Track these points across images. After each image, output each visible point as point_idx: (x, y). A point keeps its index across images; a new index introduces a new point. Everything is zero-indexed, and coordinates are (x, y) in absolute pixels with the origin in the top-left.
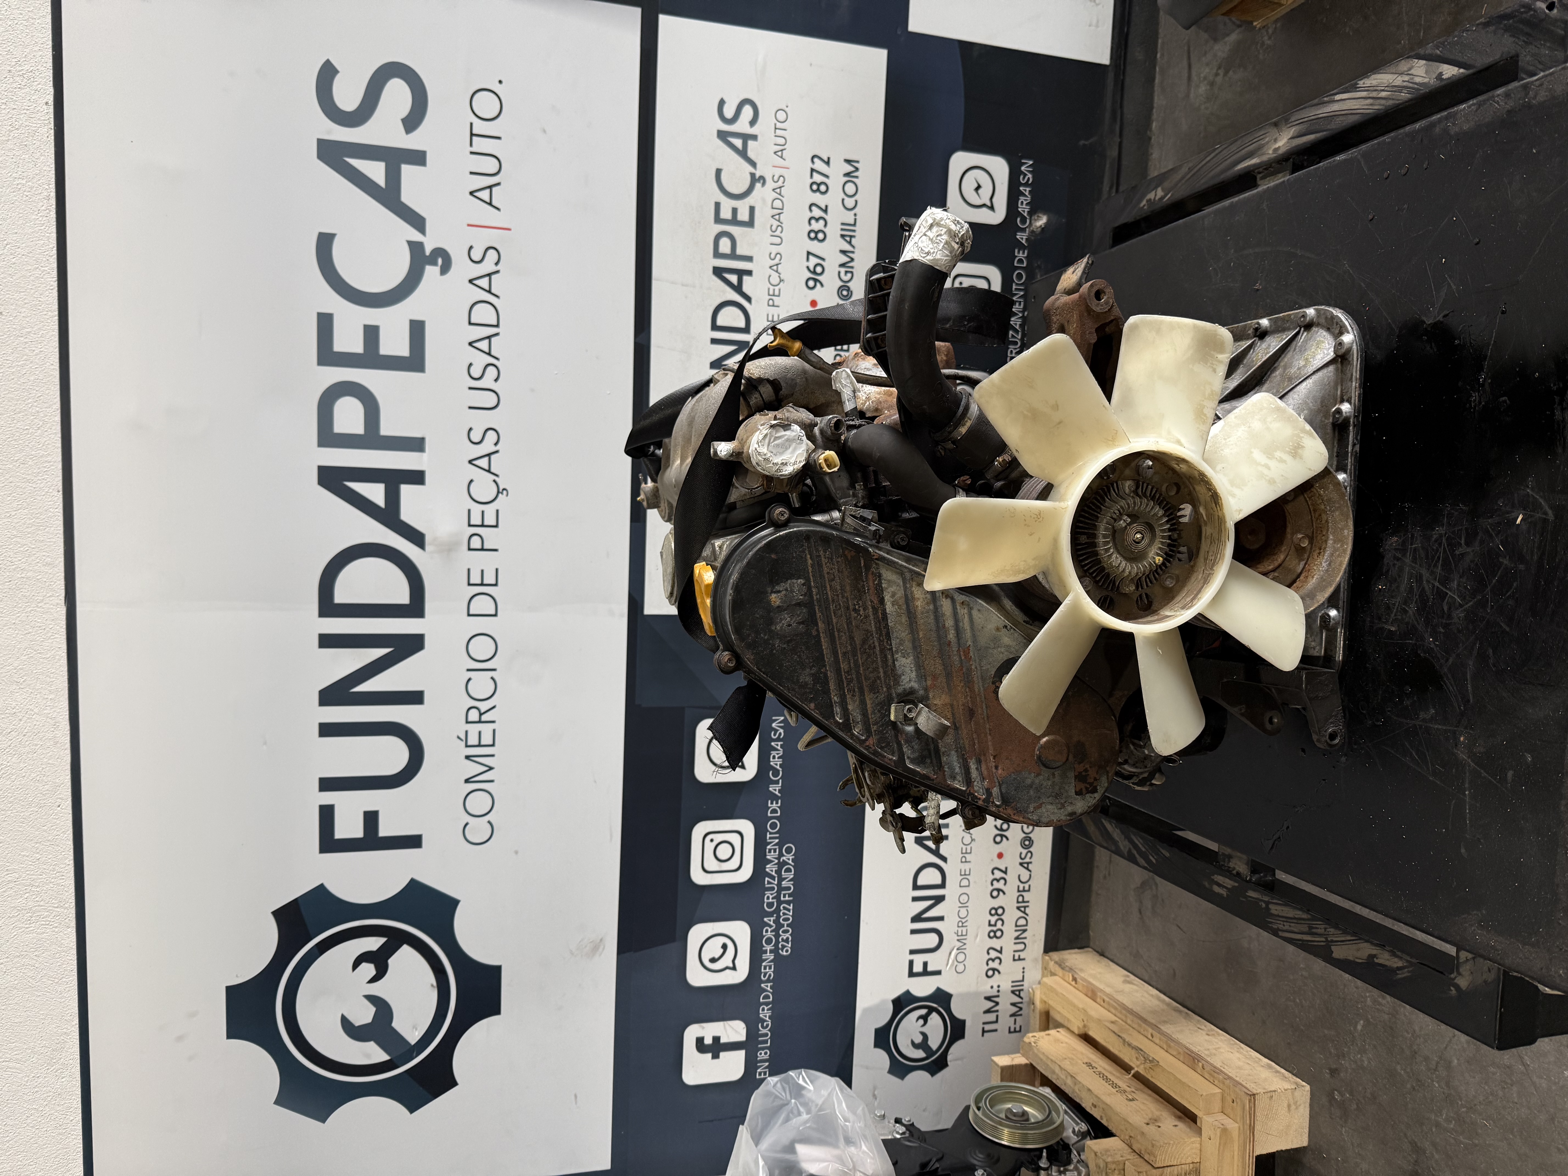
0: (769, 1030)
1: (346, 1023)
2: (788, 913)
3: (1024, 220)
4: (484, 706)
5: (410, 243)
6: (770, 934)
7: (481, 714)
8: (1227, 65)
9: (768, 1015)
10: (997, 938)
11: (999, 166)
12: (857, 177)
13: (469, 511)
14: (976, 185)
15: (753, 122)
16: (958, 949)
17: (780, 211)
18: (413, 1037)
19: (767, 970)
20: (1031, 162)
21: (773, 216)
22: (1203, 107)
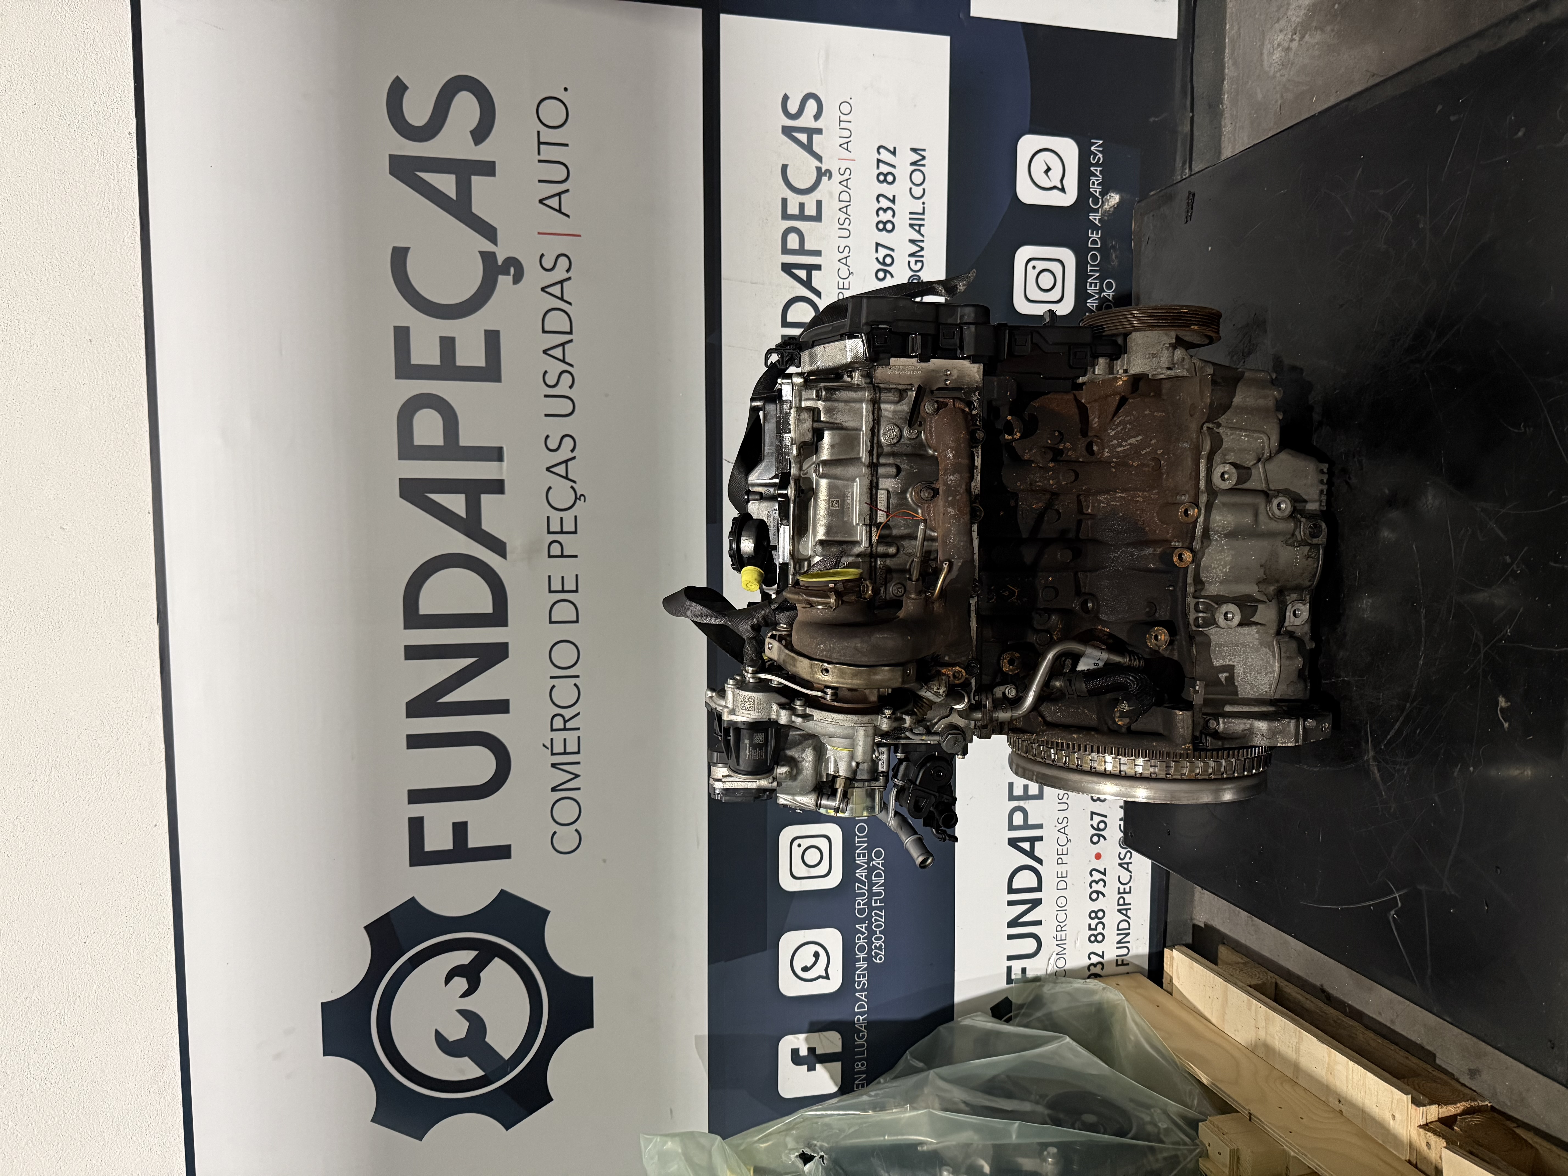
0: (865, 1041)
1: (440, 1038)
2: (880, 919)
3: (1096, 201)
4: (568, 714)
5: (483, 254)
6: (862, 942)
7: (565, 722)
8: (1303, 29)
9: (863, 1025)
10: (1099, 942)
11: (1068, 148)
12: (924, 165)
13: (548, 518)
14: (1046, 168)
15: (817, 117)
16: (1057, 954)
17: (848, 203)
18: (507, 1052)
19: (861, 979)
20: (1101, 142)
21: (840, 209)
22: (1278, 75)
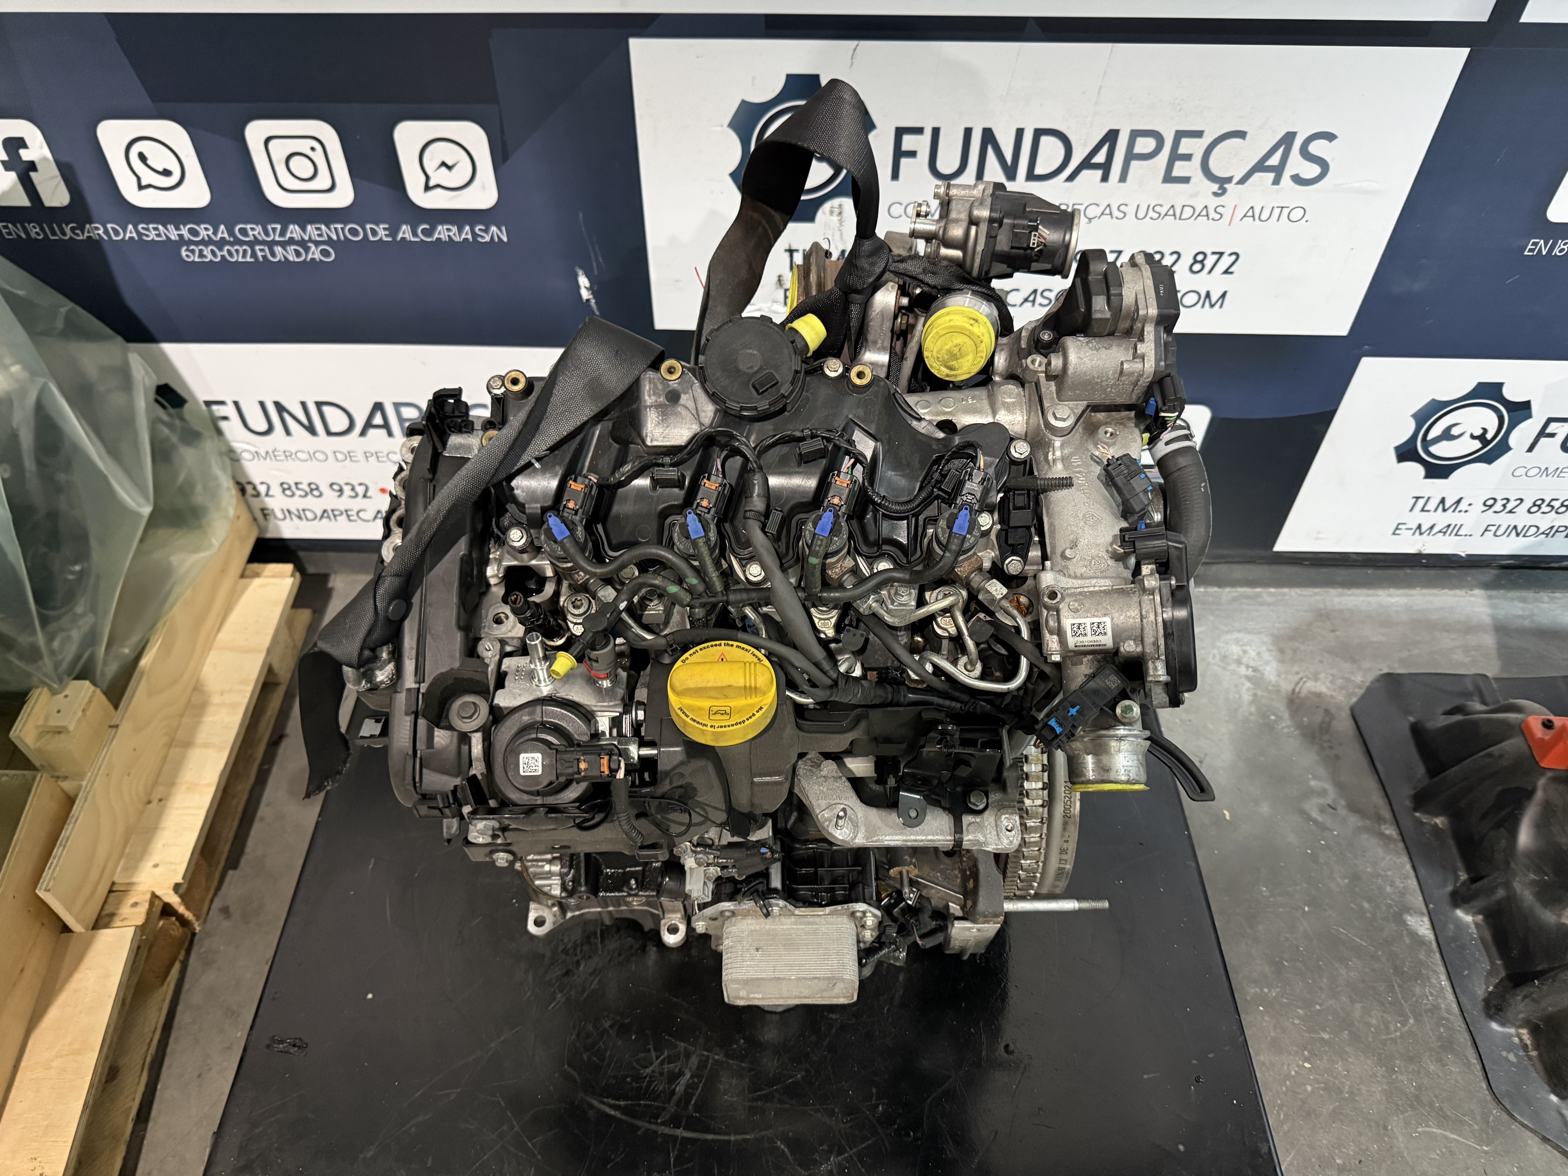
0: (71, 237)
2: (240, 256)
6: (203, 234)
9: (91, 234)
10: (283, 492)
12: (1203, 306)
15: (1296, 178)
16: (257, 453)
17: (1178, 215)
19: (153, 232)
21: (1173, 207)
